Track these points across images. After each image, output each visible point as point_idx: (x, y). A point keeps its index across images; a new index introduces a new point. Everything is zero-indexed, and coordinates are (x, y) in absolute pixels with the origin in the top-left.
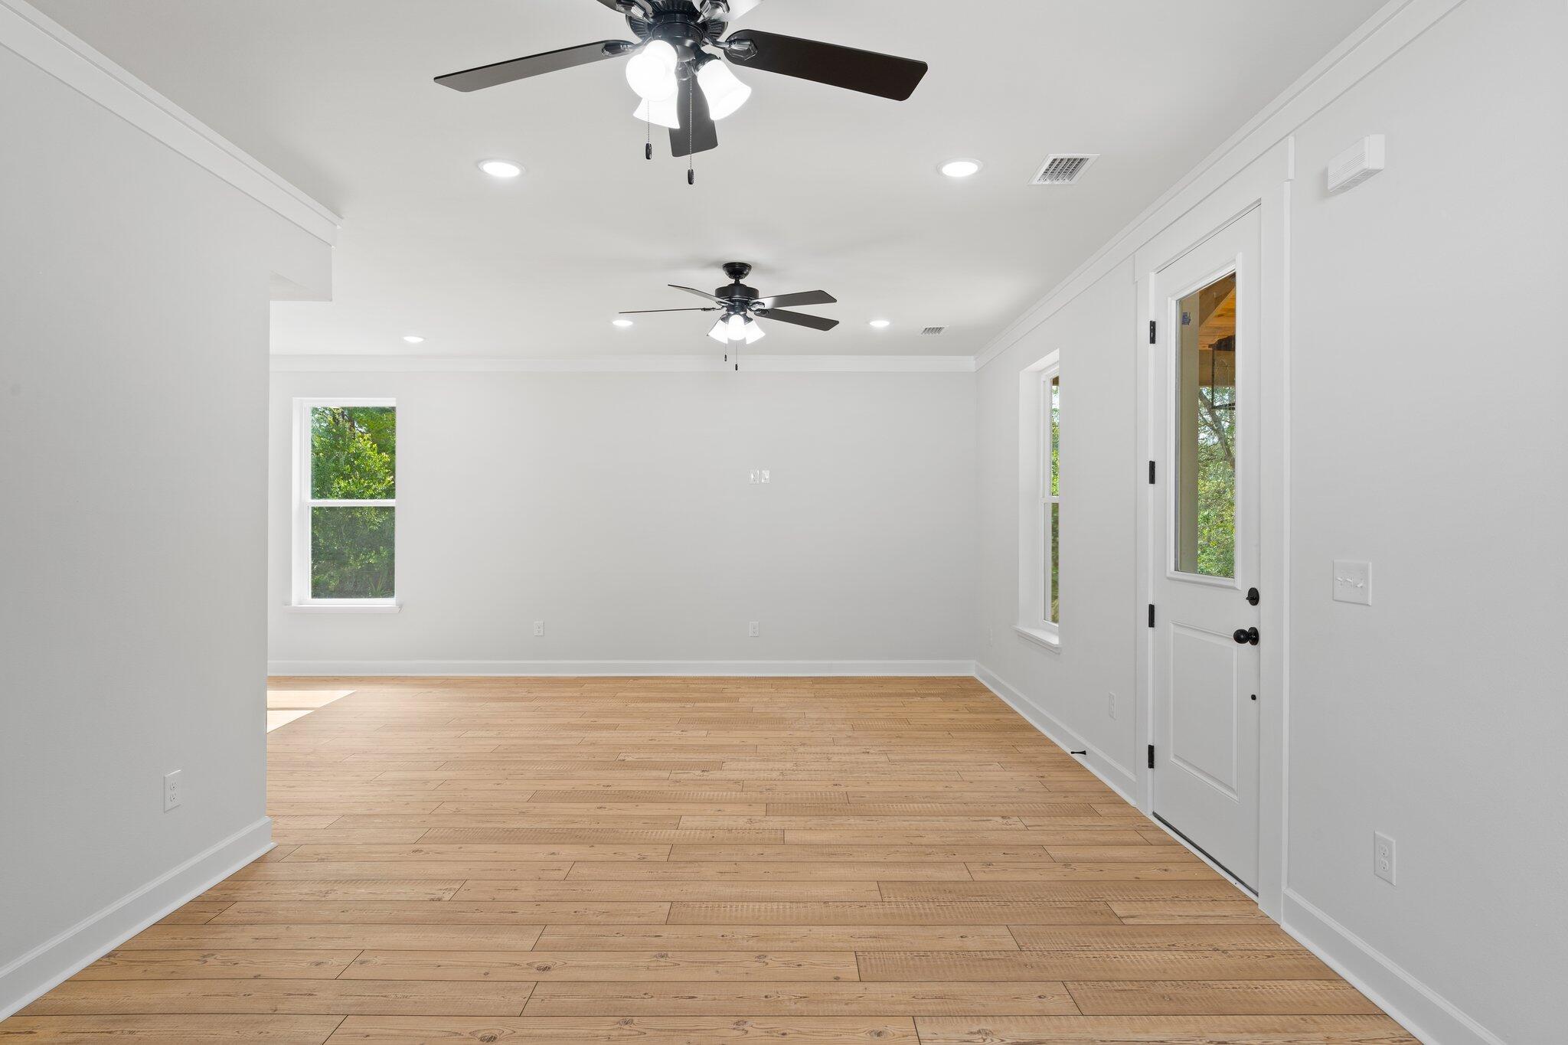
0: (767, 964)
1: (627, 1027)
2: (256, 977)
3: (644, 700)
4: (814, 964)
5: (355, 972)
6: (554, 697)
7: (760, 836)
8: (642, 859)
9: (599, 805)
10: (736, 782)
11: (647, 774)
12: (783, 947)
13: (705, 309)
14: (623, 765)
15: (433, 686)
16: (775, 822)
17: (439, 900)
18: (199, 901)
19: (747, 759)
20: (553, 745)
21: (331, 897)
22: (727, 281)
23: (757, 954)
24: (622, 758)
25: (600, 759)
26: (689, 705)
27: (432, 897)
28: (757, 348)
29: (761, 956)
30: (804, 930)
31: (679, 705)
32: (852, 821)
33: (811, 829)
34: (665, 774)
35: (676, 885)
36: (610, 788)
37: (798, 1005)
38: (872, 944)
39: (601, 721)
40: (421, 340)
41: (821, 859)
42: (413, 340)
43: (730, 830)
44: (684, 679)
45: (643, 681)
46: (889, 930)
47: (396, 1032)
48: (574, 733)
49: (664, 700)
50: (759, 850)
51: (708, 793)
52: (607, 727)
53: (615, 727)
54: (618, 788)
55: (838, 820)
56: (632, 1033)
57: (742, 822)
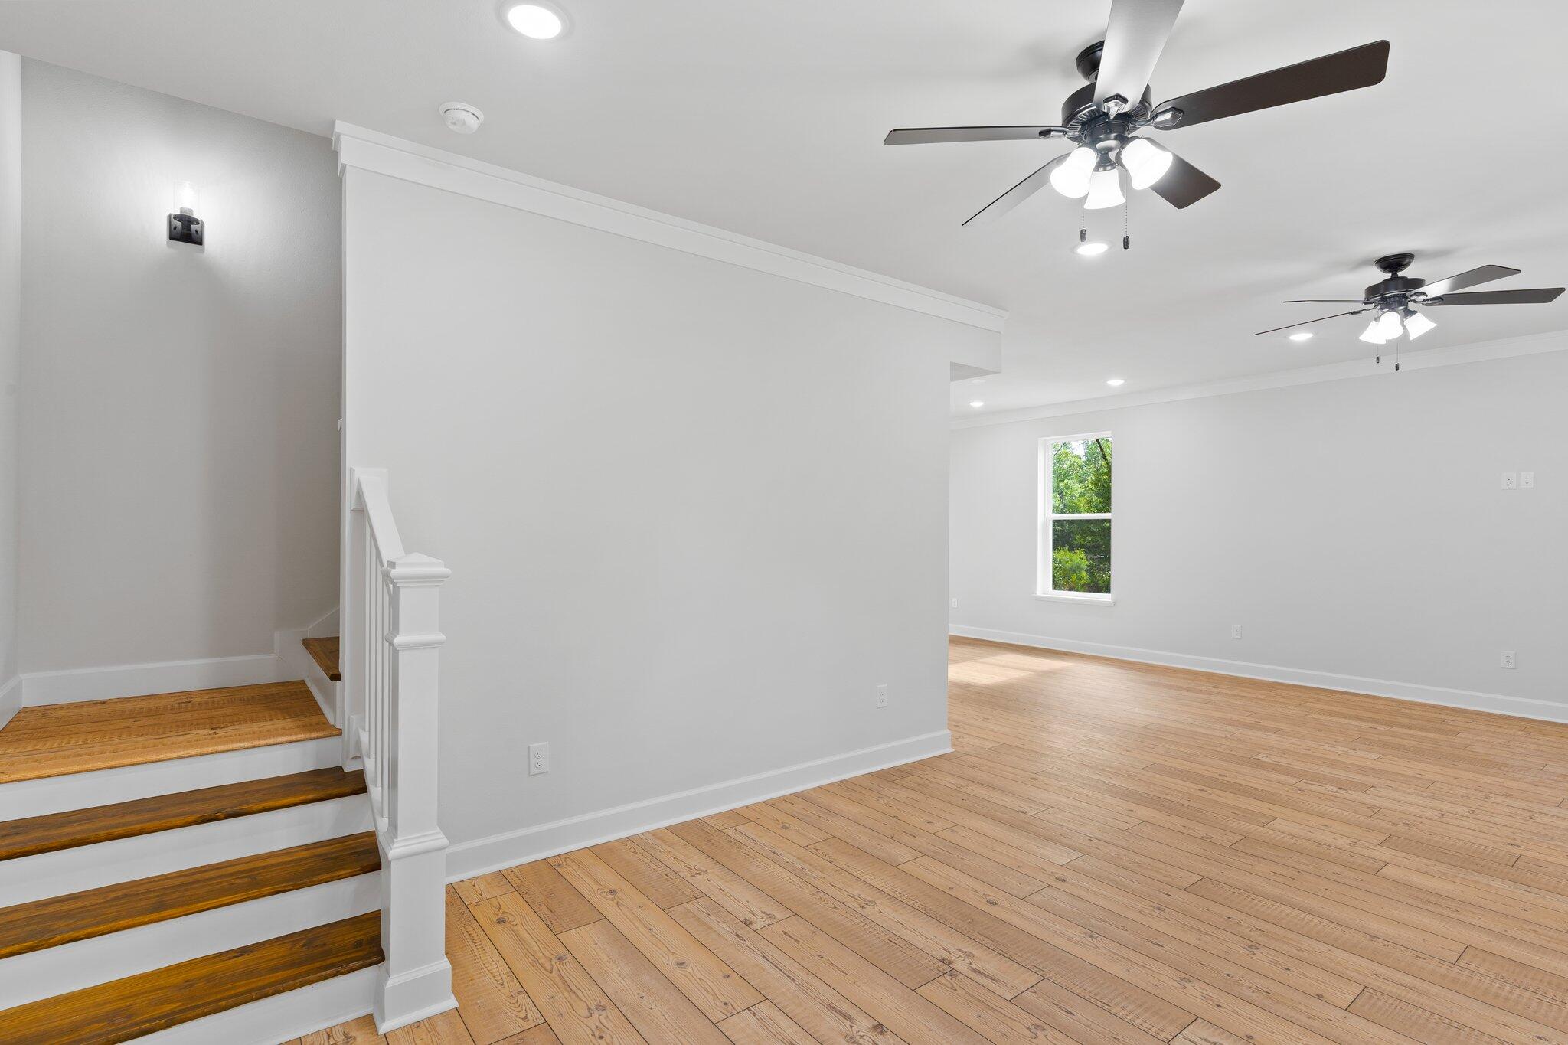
0: (1254, 954)
1: (1090, 939)
2: (895, 817)
3: (1331, 714)
4: (1305, 975)
5: (947, 835)
6: (1235, 695)
7: (1352, 859)
8: (1206, 838)
9: (1200, 787)
10: (1371, 807)
11: (1274, 776)
12: (1284, 950)
13: (1352, 313)
14: (1258, 764)
15: (1135, 670)
16: (1384, 854)
17: (1025, 813)
18: (896, 769)
19: (1409, 791)
20: (1200, 733)
21: (963, 789)
22: (1380, 276)
23: (1250, 943)
24: (1258, 757)
25: (1235, 753)
26: (1383, 728)
27: (1022, 809)
28: (1427, 342)
29: (1253, 947)
30: (1323, 947)
31: (1371, 725)
32: (1497, 883)
33: (1426, 873)
34: (1292, 781)
35: (1221, 867)
36: (1224, 778)
37: (1254, 995)
38: (1394, 990)
39: (1265, 723)
40: (1122, 382)
41: (1410, 901)
42: (1116, 383)
43: (1319, 844)
44: (1400, 703)
45: (1347, 697)
46: (1435, 989)
47: (944, 875)
48: (1228, 728)
49: (1351, 717)
50: (1338, 869)
51: (1326, 808)
52: (1266, 729)
53: (1275, 731)
54: (1234, 780)
55: (1475, 877)
56: (1091, 945)
57: (1342, 842)
